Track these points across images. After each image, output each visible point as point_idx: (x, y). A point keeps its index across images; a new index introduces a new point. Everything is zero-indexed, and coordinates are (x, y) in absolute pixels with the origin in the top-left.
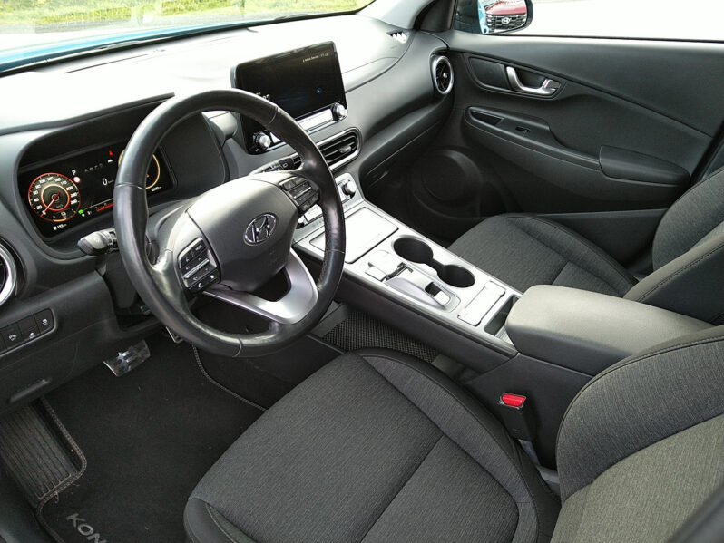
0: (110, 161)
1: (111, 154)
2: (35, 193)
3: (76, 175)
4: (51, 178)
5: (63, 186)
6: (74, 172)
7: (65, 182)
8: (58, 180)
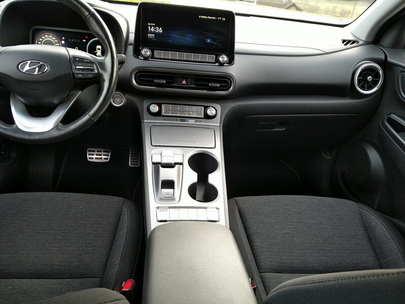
0: (84, 40)
1: (87, 37)
2: (40, 40)
3: (64, 40)
4: (51, 36)
5: (55, 42)
6: (63, 38)
7: (57, 41)
8: (54, 38)
